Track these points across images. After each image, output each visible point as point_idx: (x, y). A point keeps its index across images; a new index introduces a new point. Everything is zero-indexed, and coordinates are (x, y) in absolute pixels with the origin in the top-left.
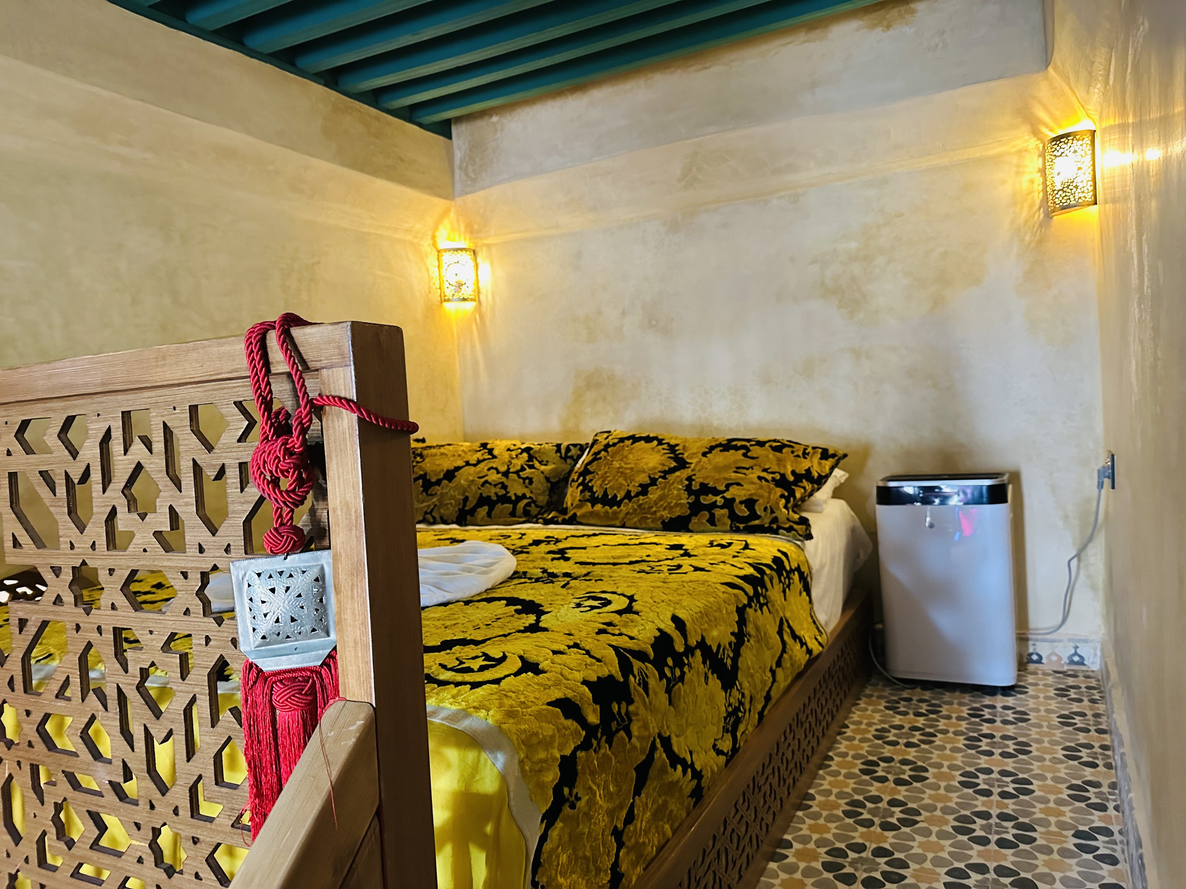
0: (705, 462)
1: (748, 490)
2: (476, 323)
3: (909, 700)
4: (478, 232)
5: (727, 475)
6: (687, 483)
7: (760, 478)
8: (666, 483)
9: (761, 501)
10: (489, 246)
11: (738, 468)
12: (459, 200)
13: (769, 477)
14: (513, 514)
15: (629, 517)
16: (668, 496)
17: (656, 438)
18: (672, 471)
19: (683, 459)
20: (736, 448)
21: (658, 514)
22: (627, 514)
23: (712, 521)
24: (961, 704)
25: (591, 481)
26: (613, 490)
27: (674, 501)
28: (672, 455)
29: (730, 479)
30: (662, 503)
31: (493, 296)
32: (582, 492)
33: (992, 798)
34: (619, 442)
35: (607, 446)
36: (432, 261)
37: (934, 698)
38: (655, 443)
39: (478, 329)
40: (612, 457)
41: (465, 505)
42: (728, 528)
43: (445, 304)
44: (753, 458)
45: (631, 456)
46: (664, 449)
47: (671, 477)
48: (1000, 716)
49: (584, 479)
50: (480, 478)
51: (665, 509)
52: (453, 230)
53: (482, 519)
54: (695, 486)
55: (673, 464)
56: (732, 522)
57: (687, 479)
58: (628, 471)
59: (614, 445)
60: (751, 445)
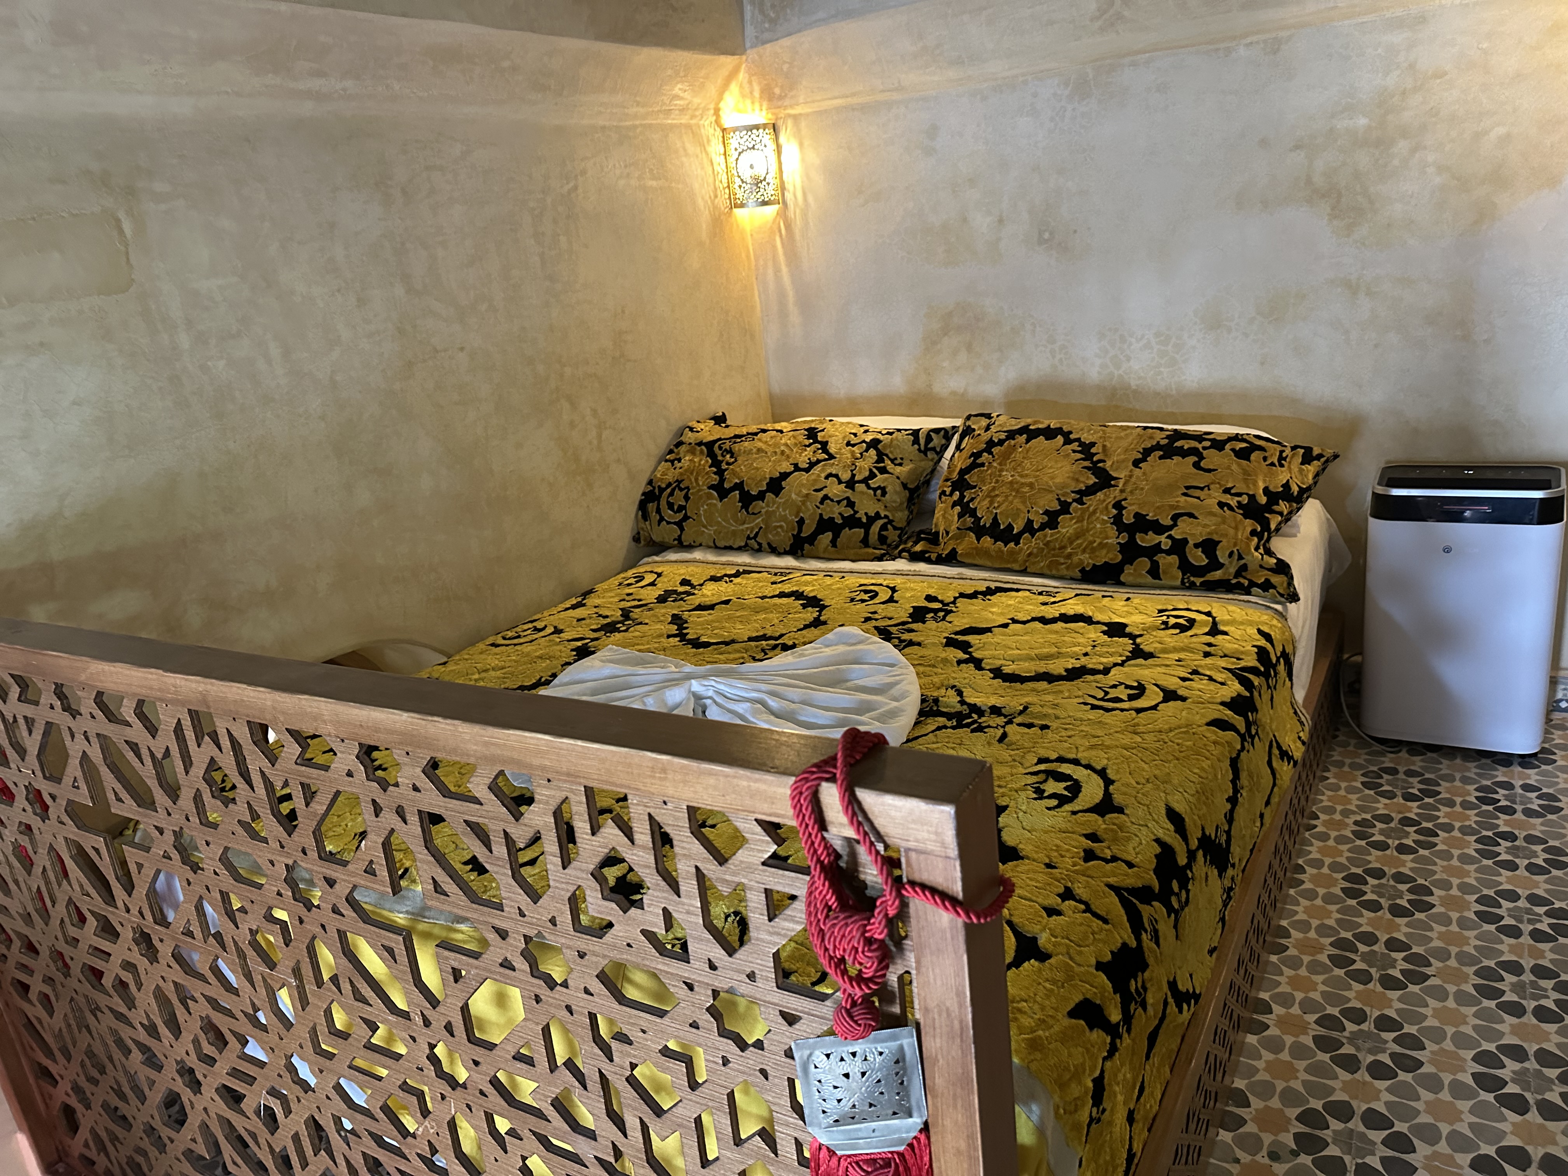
0: (1138, 477)
1: (1205, 526)
2: (781, 236)
3: (1393, 772)
4: (781, 98)
5: (1172, 501)
6: (1115, 512)
7: (1221, 505)
8: (1083, 511)
9: (1224, 543)
10: (796, 118)
11: (1187, 488)
12: (752, 54)
13: (1233, 502)
14: (865, 542)
15: (1032, 559)
16: (1088, 530)
17: (1059, 431)
18: (1091, 491)
19: (1104, 470)
20: (1184, 453)
21: (1075, 559)
22: (1030, 555)
23: (1154, 572)
24: (1465, 780)
25: (972, 499)
26: (1007, 517)
27: (1098, 541)
28: (1087, 464)
29: (1177, 507)
30: (1079, 542)
31: (804, 194)
32: (960, 516)
33: (1521, 940)
34: (1008, 438)
35: (990, 444)
36: (715, 148)
37: (1427, 769)
38: (1060, 439)
39: (783, 243)
40: (1000, 464)
41: (800, 530)
42: (1178, 583)
43: (736, 211)
44: (1209, 471)
45: (1027, 464)
46: (1074, 451)
47: (1091, 502)
48: (1522, 803)
49: (962, 496)
50: (816, 490)
51: (1084, 551)
52: (743, 96)
53: (826, 549)
54: (1128, 518)
55: (1092, 480)
56: (1184, 575)
57: (1114, 506)
58: (1026, 489)
59: (1001, 442)
60: (1205, 448)
